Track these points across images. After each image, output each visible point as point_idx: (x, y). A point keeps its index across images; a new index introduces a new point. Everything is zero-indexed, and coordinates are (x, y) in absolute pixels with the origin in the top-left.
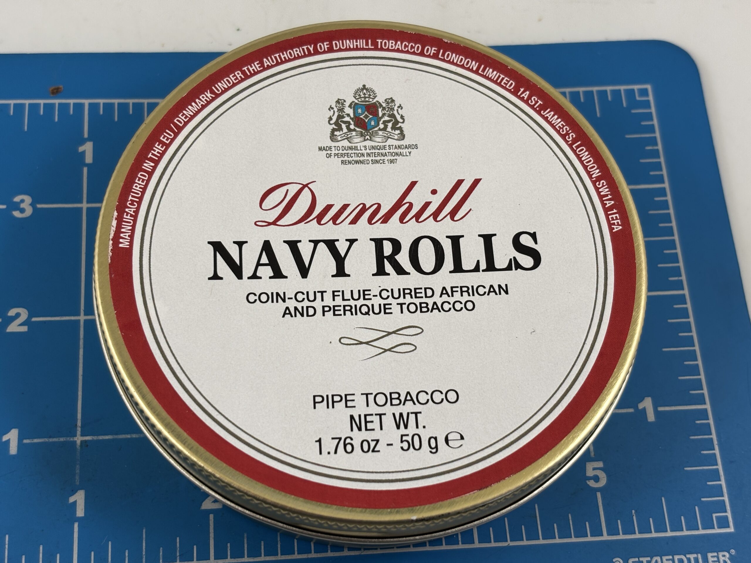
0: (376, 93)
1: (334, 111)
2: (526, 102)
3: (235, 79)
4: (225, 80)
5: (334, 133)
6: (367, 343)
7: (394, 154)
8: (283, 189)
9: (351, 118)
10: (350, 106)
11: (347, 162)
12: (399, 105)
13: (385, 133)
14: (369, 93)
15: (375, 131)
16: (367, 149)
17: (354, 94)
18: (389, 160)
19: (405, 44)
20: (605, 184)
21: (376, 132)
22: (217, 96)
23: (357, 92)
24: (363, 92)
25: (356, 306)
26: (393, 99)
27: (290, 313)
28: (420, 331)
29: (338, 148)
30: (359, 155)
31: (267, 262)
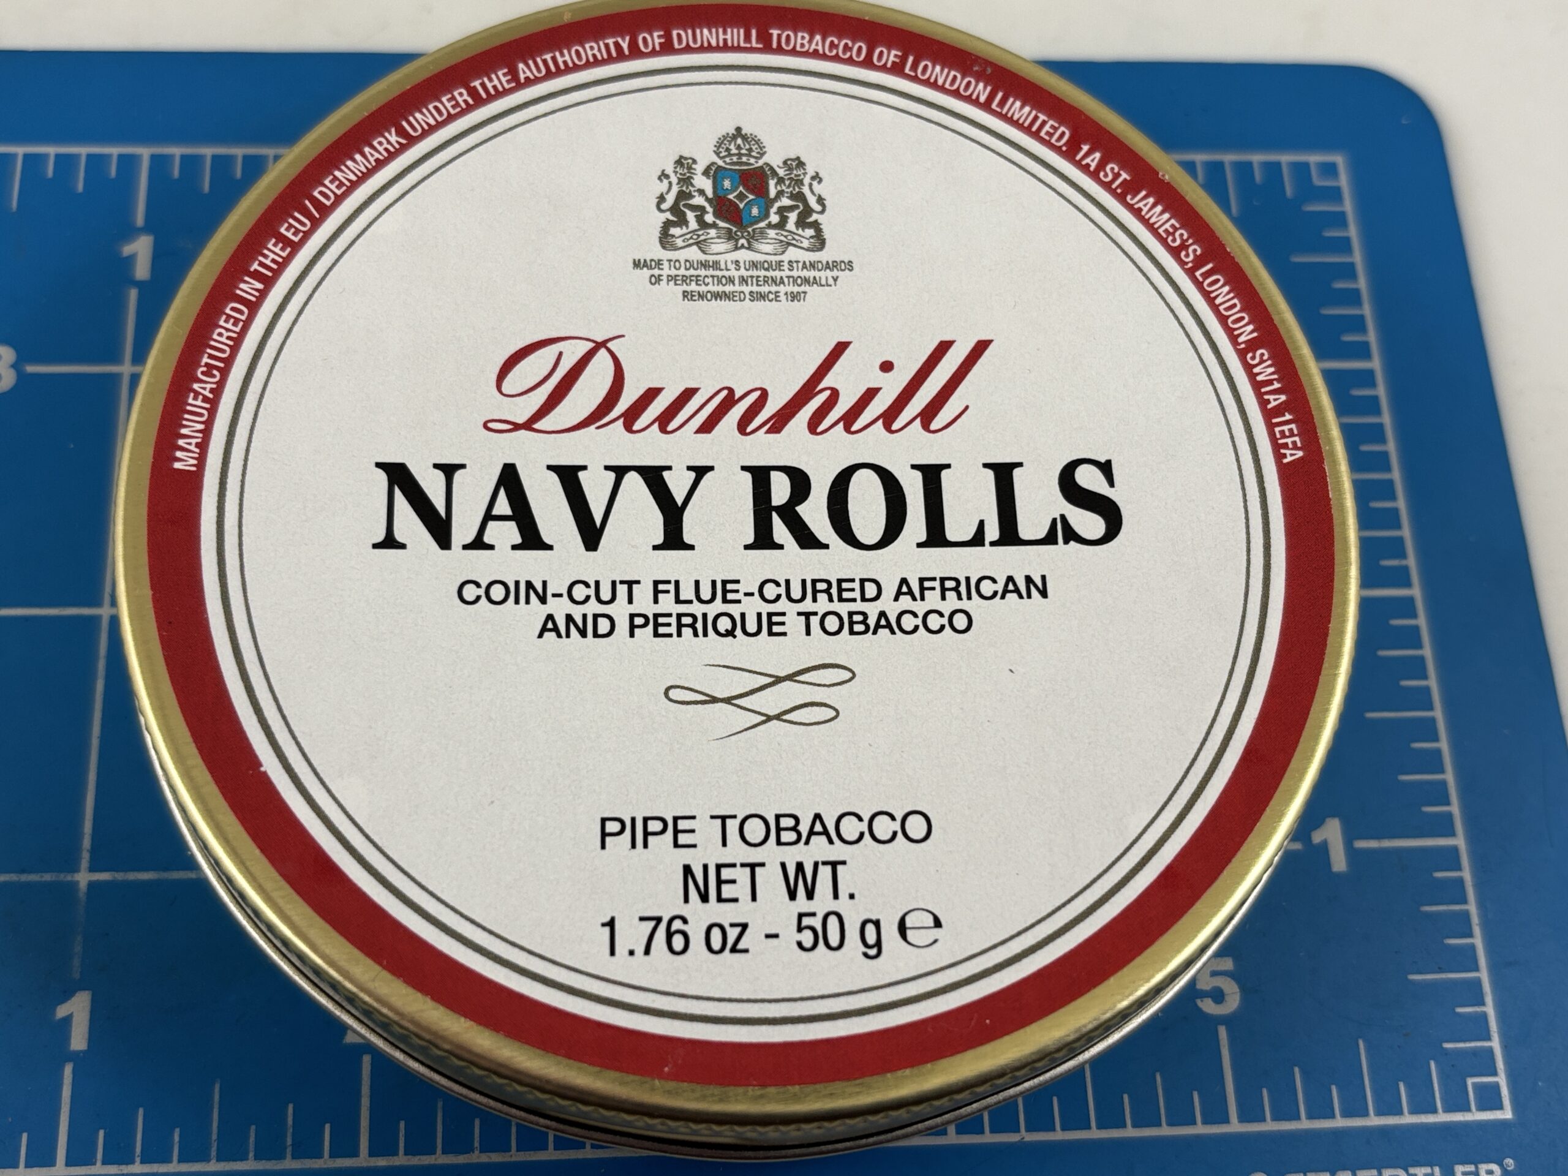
0: (764, 147)
1: (670, 183)
2: (1094, 175)
3: (453, 107)
4: (431, 107)
5: (669, 230)
6: (728, 701)
7: (799, 281)
8: (550, 352)
9: (707, 199)
10: (706, 173)
11: (694, 296)
12: (814, 174)
13: (782, 235)
14: (749, 145)
15: (761, 228)
16: (740, 267)
17: (715, 146)
18: (789, 293)
19: (832, 42)
20: (1265, 357)
21: (762, 232)
22: (412, 141)
23: (722, 142)
24: (735, 144)
25: (705, 616)
26: (802, 159)
27: (556, 629)
28: (849, 675)
29: (677, 264)
30: (724, 281)
31: (509, 512)
